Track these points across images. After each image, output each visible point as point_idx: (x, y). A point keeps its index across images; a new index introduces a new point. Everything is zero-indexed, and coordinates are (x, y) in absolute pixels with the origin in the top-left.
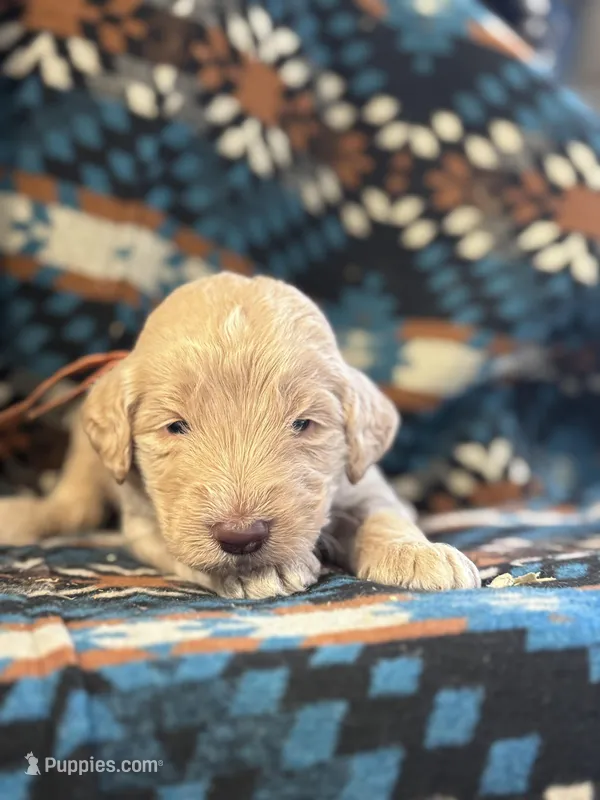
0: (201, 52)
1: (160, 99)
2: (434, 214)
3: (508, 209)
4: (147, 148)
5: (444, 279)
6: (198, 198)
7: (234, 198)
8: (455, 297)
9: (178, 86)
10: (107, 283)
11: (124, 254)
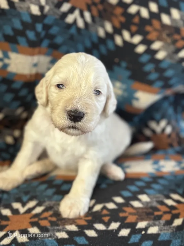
1: (42, 8)
2: (146, 42)
3: (174, 42)
5: (149, 67)
6: (59, 40)
7: (72, 38)
8: (153, 76)
10: (31, 76)
11: (35, 65)
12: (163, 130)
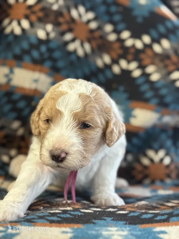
0: (61, 20)
1: (48, 34)
2: (142, 67)
3: (166, 66)
4: (43, 49)
5: (145, 87)
6: (61, 64)
7: (72, 64)
8: (149, 94)
9: (53, 30)
10: (31, 90)
11: (36, 81)
12: (162, 160)
